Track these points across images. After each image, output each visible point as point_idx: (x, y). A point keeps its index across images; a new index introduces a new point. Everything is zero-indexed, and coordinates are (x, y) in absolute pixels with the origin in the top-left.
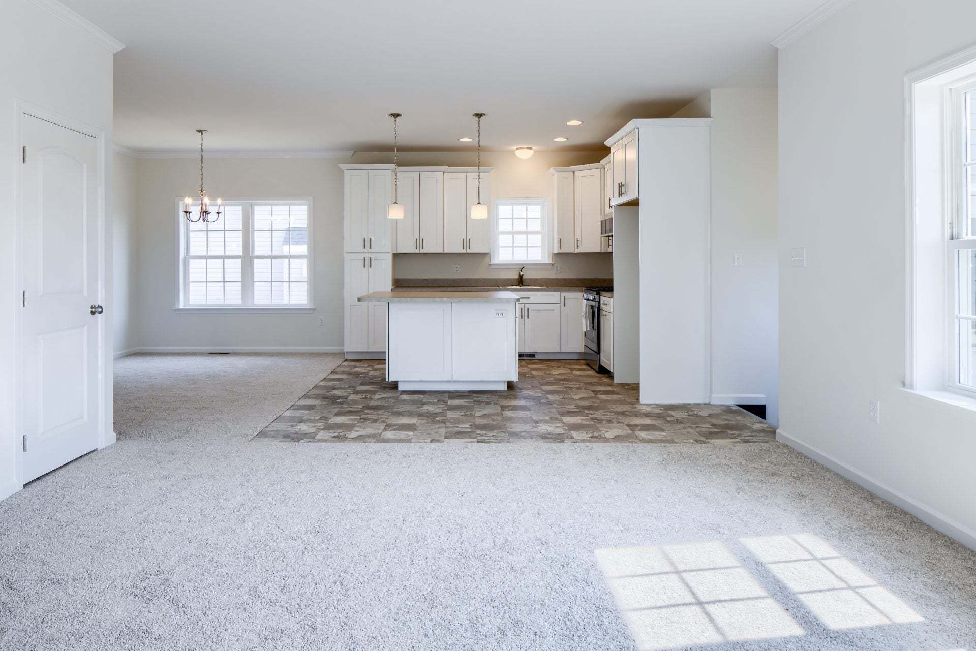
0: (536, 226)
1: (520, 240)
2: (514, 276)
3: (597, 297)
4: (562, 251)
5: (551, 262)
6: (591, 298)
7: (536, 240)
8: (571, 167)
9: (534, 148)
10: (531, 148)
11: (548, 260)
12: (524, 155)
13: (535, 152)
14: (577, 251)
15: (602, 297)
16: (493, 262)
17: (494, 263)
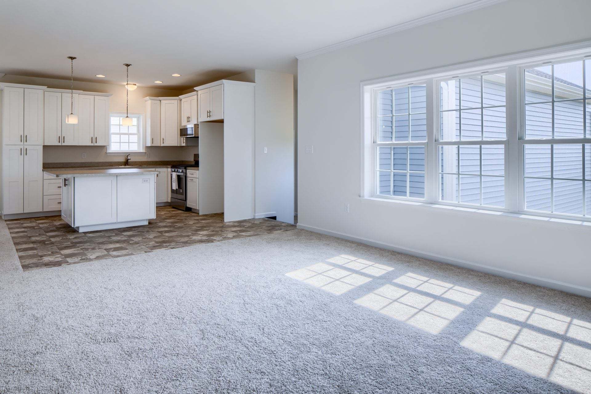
0: (134, 130)
1: (125, 138)
2: (122, 160)
3: (184, 170)
4: (154, 145)
5: (144, 151)
6: (181, 171)
7: (134, 138)
8: (159, 98)
9: (137, 84)
10: (135, 85)
11: (142, 150)
12: (131, 88)
13: (138, 87)
14: (162, 145)
15: (187, 170)
16: (108, 152)
17: (110, 152)
